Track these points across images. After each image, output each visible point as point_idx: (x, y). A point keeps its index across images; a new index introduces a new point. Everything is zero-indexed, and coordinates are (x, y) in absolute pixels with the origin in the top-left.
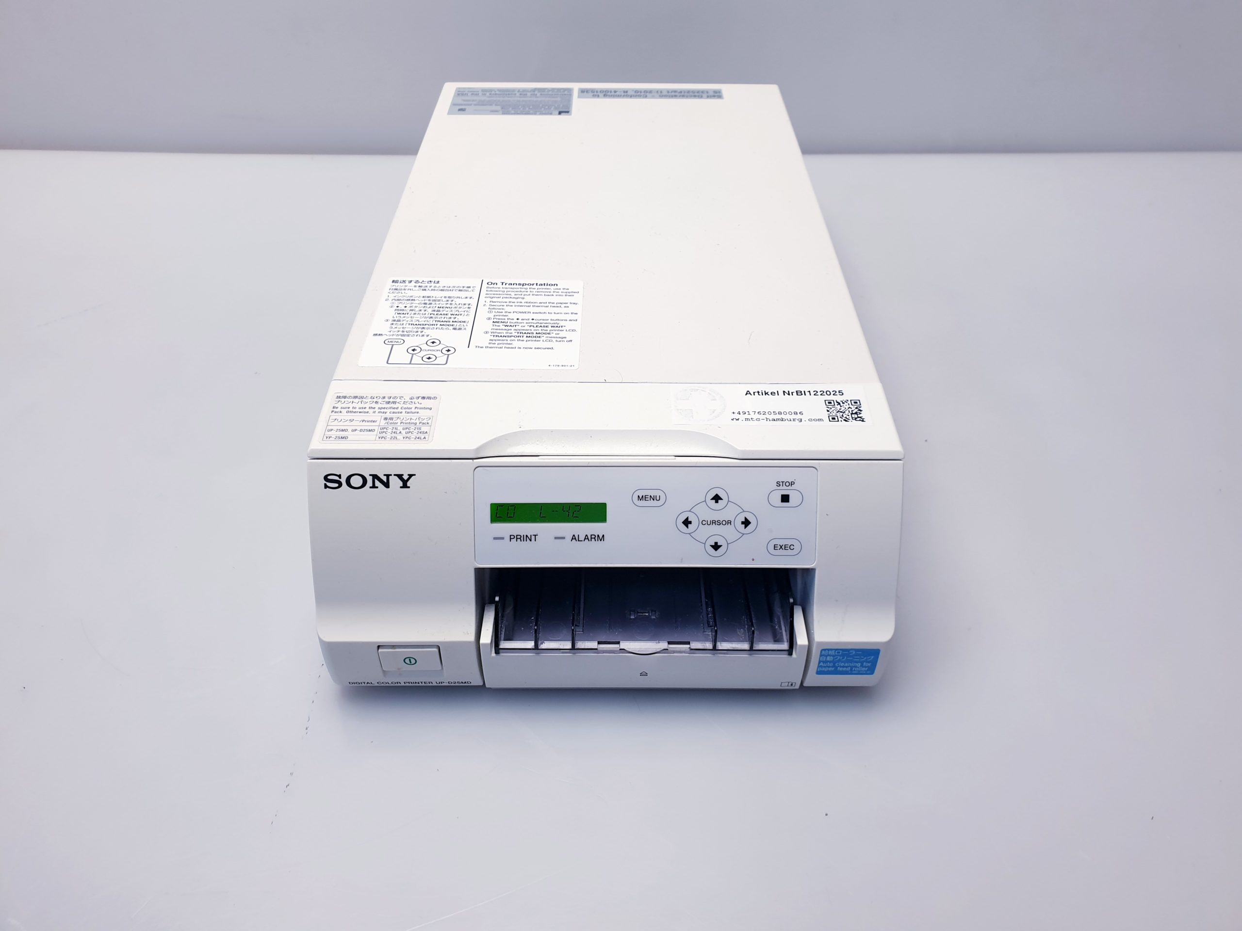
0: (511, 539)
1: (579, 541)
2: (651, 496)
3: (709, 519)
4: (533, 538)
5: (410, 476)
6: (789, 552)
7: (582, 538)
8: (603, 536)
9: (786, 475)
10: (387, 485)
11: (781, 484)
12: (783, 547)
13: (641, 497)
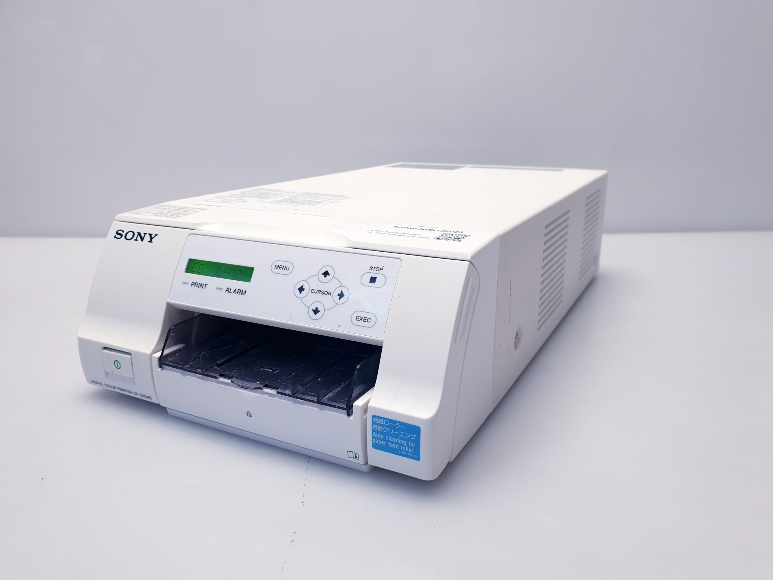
0: (192, 284)
1: (230, 292)
2: (283, 266)
3: (317, 289)
4: (205, 285)
5: (156, 235)
6: (366, 324)
7: (232, 291)
8: (246, 291)
9: (377, 262)
10: (142, 239)
11: (373, 268)
12: (363, 319)
13: (277, 266)
